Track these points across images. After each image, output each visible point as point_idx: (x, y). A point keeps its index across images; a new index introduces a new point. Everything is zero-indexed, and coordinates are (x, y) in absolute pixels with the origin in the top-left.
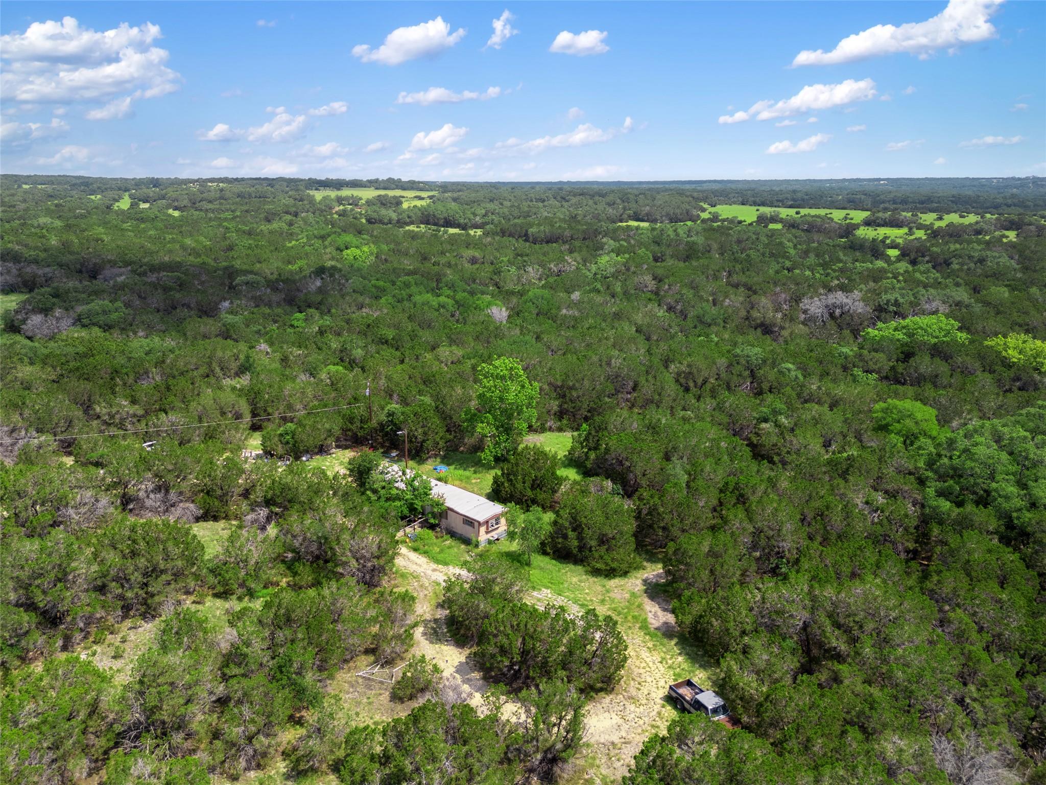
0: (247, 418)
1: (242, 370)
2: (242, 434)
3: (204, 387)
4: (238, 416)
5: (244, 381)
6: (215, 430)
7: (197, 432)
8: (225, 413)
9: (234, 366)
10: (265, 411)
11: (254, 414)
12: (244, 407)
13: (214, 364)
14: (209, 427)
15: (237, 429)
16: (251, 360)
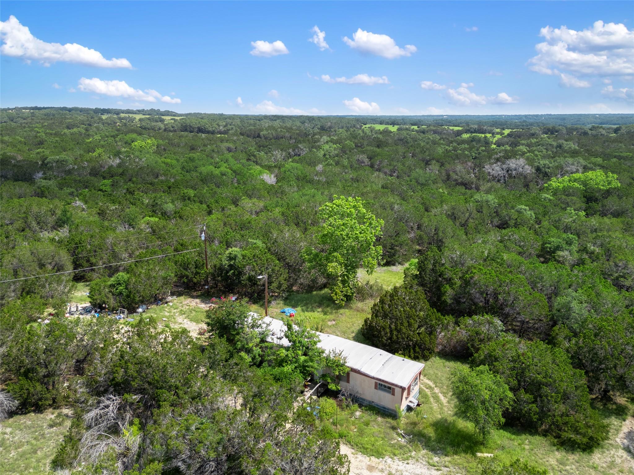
0: (69, 270)
1: (59, 224)
2: (65, 287)
3: (19, 239)
4: (59, 268)
5: (64, 233)
6: (33, 283)
7: (12, 287)
8: (44, 265)
9: (51, 220)
10: (88, 261)
11: (76, 265)
12: (65, 258)
13: (30, 219)
14: (26, 280)
15: (59, 282)
16: (68, 214)
